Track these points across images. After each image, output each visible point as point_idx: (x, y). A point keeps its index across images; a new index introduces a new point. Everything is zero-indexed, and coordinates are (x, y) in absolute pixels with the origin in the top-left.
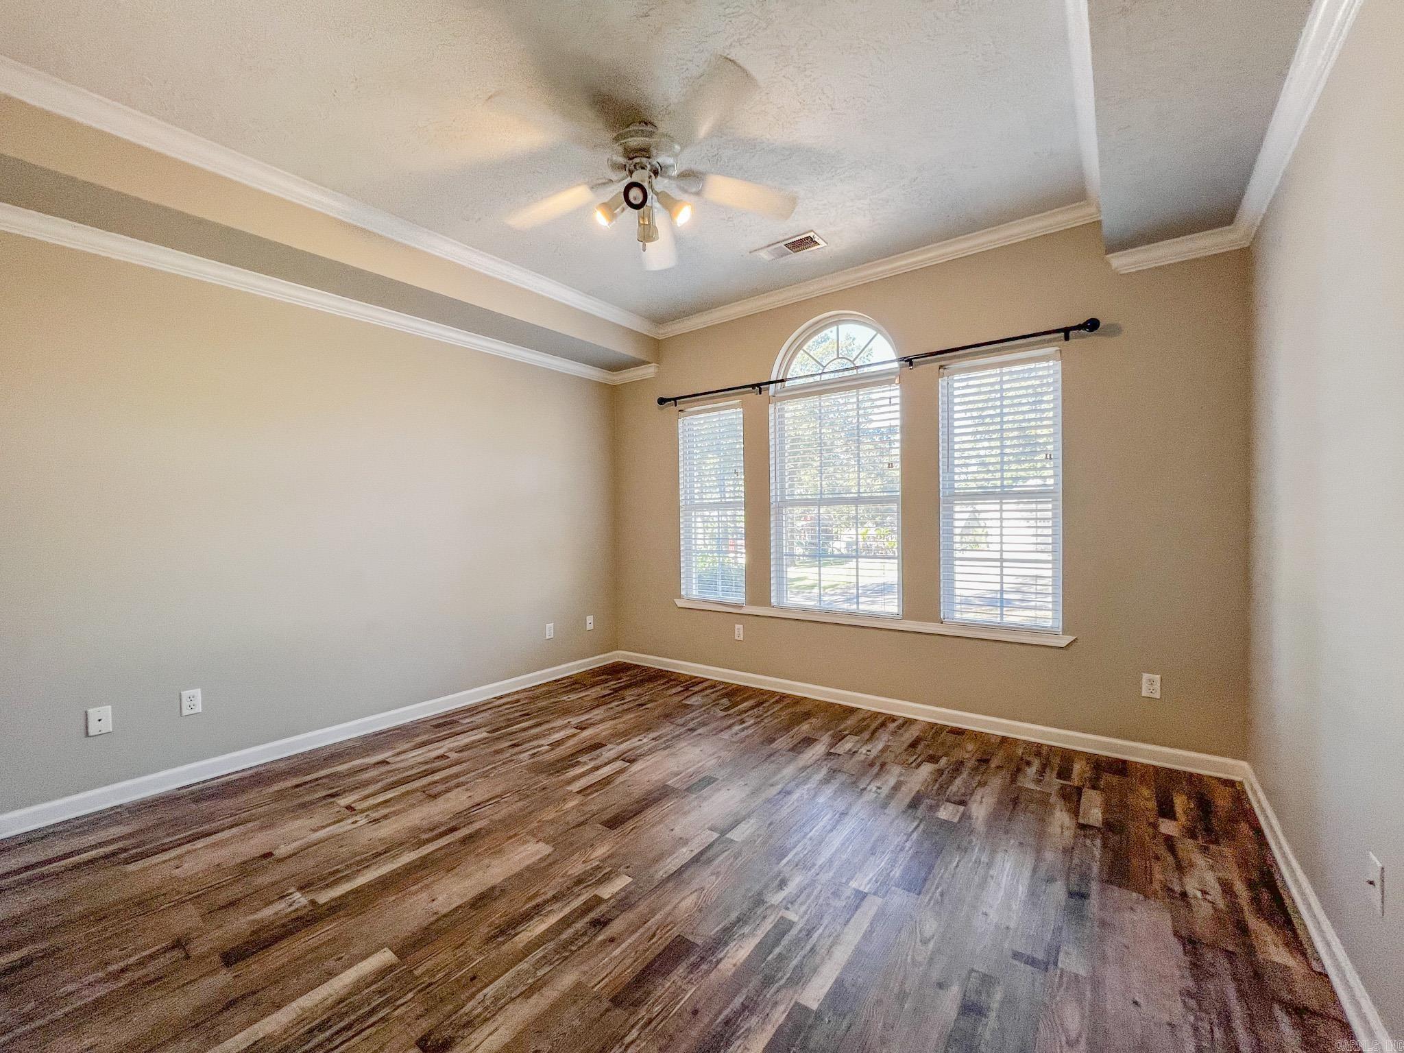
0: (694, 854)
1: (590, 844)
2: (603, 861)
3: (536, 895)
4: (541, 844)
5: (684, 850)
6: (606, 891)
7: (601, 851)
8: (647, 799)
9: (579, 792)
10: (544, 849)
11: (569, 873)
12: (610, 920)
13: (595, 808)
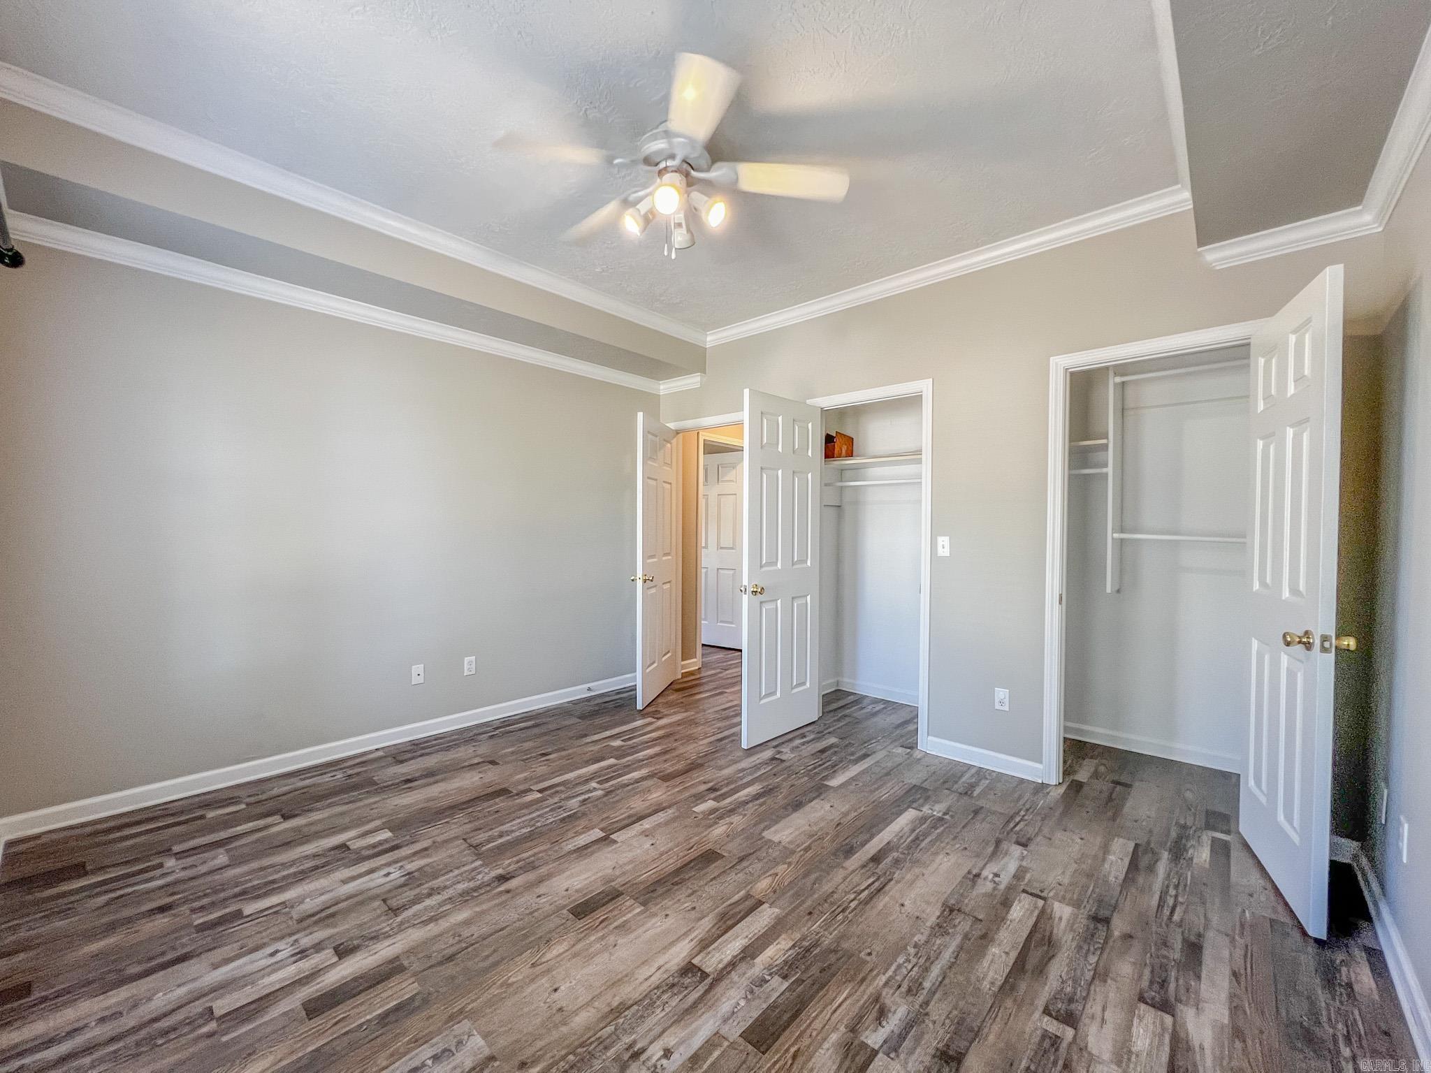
0: (640, 822)
1: (731, 837)
2: (716, 823)
3: (761, 805)
4: (776, 839)
5: (647, 826)
6: (710, 804)
7: (719, 830)
8: (672, 884)
9: (760, 903)
10: (771, 835)
11: (741, 817)
12: (707, 790)
13: (732, 877)
